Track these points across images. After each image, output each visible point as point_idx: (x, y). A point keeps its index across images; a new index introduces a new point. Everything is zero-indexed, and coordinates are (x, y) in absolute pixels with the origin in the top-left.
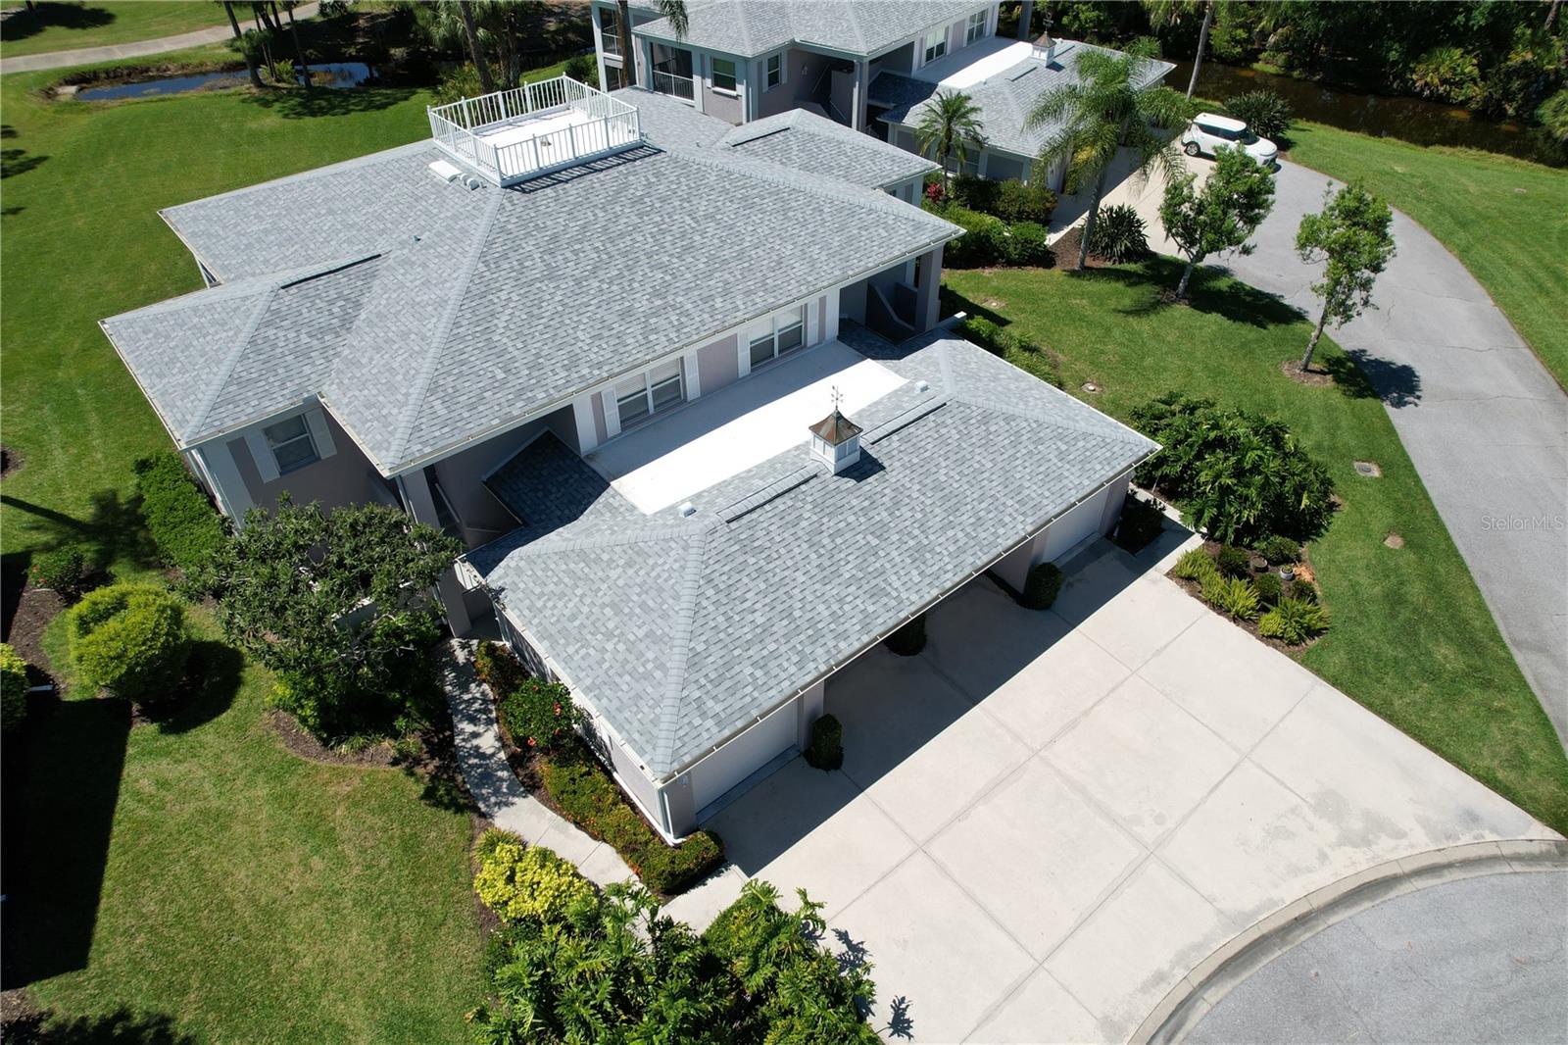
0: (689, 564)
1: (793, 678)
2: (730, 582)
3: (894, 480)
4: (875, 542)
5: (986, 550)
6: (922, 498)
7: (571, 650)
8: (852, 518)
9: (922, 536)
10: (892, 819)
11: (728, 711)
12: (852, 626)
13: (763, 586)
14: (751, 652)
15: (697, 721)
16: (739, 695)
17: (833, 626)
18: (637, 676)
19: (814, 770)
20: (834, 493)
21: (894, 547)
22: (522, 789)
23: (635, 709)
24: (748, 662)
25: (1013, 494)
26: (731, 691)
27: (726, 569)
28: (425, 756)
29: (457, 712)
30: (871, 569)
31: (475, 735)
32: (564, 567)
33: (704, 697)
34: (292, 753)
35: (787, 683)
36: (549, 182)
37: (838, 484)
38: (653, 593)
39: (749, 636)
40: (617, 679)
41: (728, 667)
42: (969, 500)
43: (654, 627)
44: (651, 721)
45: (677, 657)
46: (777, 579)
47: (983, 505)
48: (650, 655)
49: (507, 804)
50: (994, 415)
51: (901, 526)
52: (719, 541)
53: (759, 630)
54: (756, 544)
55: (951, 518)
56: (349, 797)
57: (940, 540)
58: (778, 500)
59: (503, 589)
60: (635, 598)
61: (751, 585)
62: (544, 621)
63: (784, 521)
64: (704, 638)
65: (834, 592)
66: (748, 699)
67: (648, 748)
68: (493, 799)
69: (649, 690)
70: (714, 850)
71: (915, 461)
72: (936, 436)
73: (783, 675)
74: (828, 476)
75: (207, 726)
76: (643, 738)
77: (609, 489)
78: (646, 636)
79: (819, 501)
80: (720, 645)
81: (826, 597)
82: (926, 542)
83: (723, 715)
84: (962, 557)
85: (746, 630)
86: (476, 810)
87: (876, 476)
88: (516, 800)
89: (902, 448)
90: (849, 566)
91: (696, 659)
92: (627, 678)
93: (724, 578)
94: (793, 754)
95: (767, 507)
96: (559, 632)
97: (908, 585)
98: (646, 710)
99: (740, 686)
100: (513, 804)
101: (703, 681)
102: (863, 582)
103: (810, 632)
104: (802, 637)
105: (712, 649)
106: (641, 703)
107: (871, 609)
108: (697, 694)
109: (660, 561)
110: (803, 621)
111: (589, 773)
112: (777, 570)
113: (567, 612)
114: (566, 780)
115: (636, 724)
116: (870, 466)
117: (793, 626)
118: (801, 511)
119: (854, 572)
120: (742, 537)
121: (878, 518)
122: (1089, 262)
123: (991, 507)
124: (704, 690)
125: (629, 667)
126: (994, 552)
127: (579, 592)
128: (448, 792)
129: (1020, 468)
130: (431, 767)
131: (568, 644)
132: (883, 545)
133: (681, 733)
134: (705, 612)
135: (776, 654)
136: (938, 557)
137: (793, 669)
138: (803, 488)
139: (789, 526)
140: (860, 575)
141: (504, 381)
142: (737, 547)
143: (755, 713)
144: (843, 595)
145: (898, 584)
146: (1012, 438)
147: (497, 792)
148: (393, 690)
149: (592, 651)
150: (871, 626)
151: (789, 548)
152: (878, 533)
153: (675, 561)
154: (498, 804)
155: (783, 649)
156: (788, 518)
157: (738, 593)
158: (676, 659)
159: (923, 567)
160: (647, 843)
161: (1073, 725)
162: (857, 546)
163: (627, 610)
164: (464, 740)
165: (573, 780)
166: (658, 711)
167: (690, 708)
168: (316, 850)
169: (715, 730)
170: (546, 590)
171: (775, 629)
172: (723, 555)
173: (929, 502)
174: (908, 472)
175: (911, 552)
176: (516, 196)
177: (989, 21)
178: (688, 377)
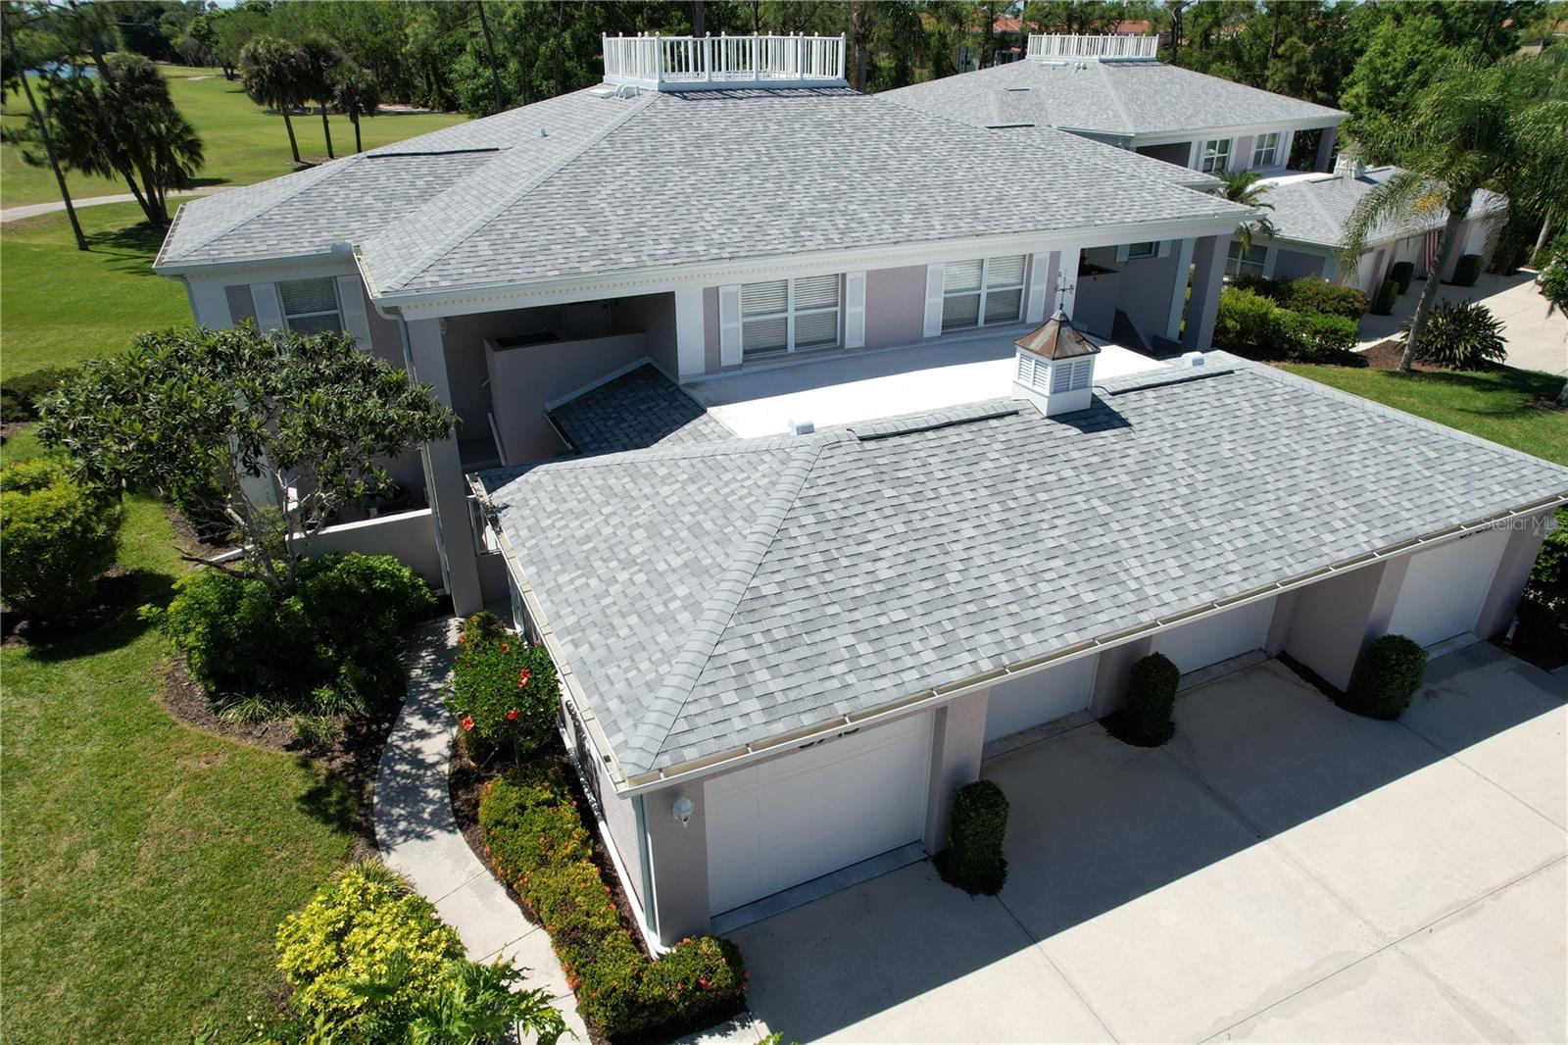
0: (784, 479)
1: (927, 670)
2: (845, 513)
3: (1145, 441)
4: (1104, 509)
5: (1301, 557)
6: (1191, 471)
7: (563, 579)
8: (1068, 473)
9: (1187, 518)
10: (1088, 1006)
11: (793, 695)
12: (1052, 616)
13: (900, 528)
14: (857, 615)
15: (729, 698)
16: (819, 673)
17: (1013, 608)
18: (648, 617)
19: (947, 887)
20: (1043, 438)
21: (1138, 522)
22: (452, 820)
23: (626, 663)
24: (850, 628)
25: (1346, 495)
26: (807, 665)
27: (843, 495)
28: (337, 747)
29: (413, 701)
30: (1093, 543)
31: (422, 735)
32: (600, 482)
33: (754, 664)
34: (166, 709)
35: (914, 674)
36: (720, 95)
37: (1050, 429)
38: (715, 513)
39: (859, 592)
40: (616, 621)
41: (810, 627)
42: (1269, 487)
43: (702, 554)
44: (647, 684)
45: (724, 596)
46: (926, 524)
47: (1296, 499)
48: (681, 591)
49: (420, 836)
50: (1312, 398)
51: (1154, 498)
52: (839, 458)
53: (878, 587)
54: (901, 474)
55: (1239, 504)
56: (196, 778)
57: (1220, 529)
58: (948, 431)
59: (506, 506)
60: (687, 518)
61: (880, 524)
62: (543, 543)
63: (954, 456)
64: (778, 577)
65: (1025, 561)
66: (835, 684)
67: (626, 724)
68: (402, 825)
69: (662, 638)
70: (723, 976)
71: (1181, 425)
72: (1217, 404)
73: (909, 661)
74: (1036, 417)
75: (86, 662)
76: (624, 708)
77: (704, 418)
78: (685, 565)
79: (1017, 443)
80: (805, 593)
81: (1009, 565)
82: (1194, 526)
83: (780, 698)
84: (1257, 559)
85: (856, 581)
86: (370, 834)
87: (1115, 431)
88: (436, 833)
89: (1160, 407)
90: (1056, 532)
91: (756, 604)
92: (633, 620)
93: (837, 506)
94: (915, 854)
95: (930, 435)
96: (557, 556)
97: (1159, 578)
98: (645, 666)
99: (826, 660)
100: (429, 838)
101: (758, 639)
102: (1078, 557)
103: (971, 608)
104: (956, 612)
105: (790, 596)
106: (641, 656)
107: (1088, 597)
108: (743, 655)
109: (740, 477)
110: (960, 588)
111: (551, 803)
112: (929, 513)
113: (580, 533)
114: (511, 805)
115: (621, 686)
116: (1106, 419)
117: (942, 592)
118: (985, 449)
119: (1064, 541)
120: (880, 461)
121: (1114, 481)
122: (1415, 366)
123: (1309, 504)
124: (756, 652)
125: (641, 605)
126: (1316, 563)
127: (606, 510)
128: (342, 800)
129: (1357, 465)
130: (337, 764)
131: (563, 571)
132: (1119, 515)
133: (693, 709)
134: (792, 543)
135: (903, 627)
136: (1214, 550)
137: (928, 656)
138: (994, 423)
139: (961, 462)
140: (1074, 547)
141: (584, 240)
142: (868, 471)
143: (841, 708)
144: (1039, 567)
145: (1138, 572)
146: (1342, 429)
147: (414, 816)
148: (327, 644)
149: (594, 582)
150: (1084, 623)
151: (957, 489)
152: (1111, 499)
153: (764, 476)
154: (406, 833)
155: (916, 622)
156: (961, 454)
157: (856, 530)
158: (719, 600)
159: (1187, 558)
160: (603, 934)
161: (1467, 909)
162: (1074, 508)
163: (668, 533)
164: (403, 738)
165: (523, 808)
166: (664, 669)
167: (722, 674)
168: (99, 841)
169: (758, 718)
170: (564, 507)
171: (908, 590)
172: (843, 477)
173: (1201, 477)
174: (1168, 436)
175: (1166, 534)
176: (673, 100)
177: (1280, 148)
178: (848, 310)
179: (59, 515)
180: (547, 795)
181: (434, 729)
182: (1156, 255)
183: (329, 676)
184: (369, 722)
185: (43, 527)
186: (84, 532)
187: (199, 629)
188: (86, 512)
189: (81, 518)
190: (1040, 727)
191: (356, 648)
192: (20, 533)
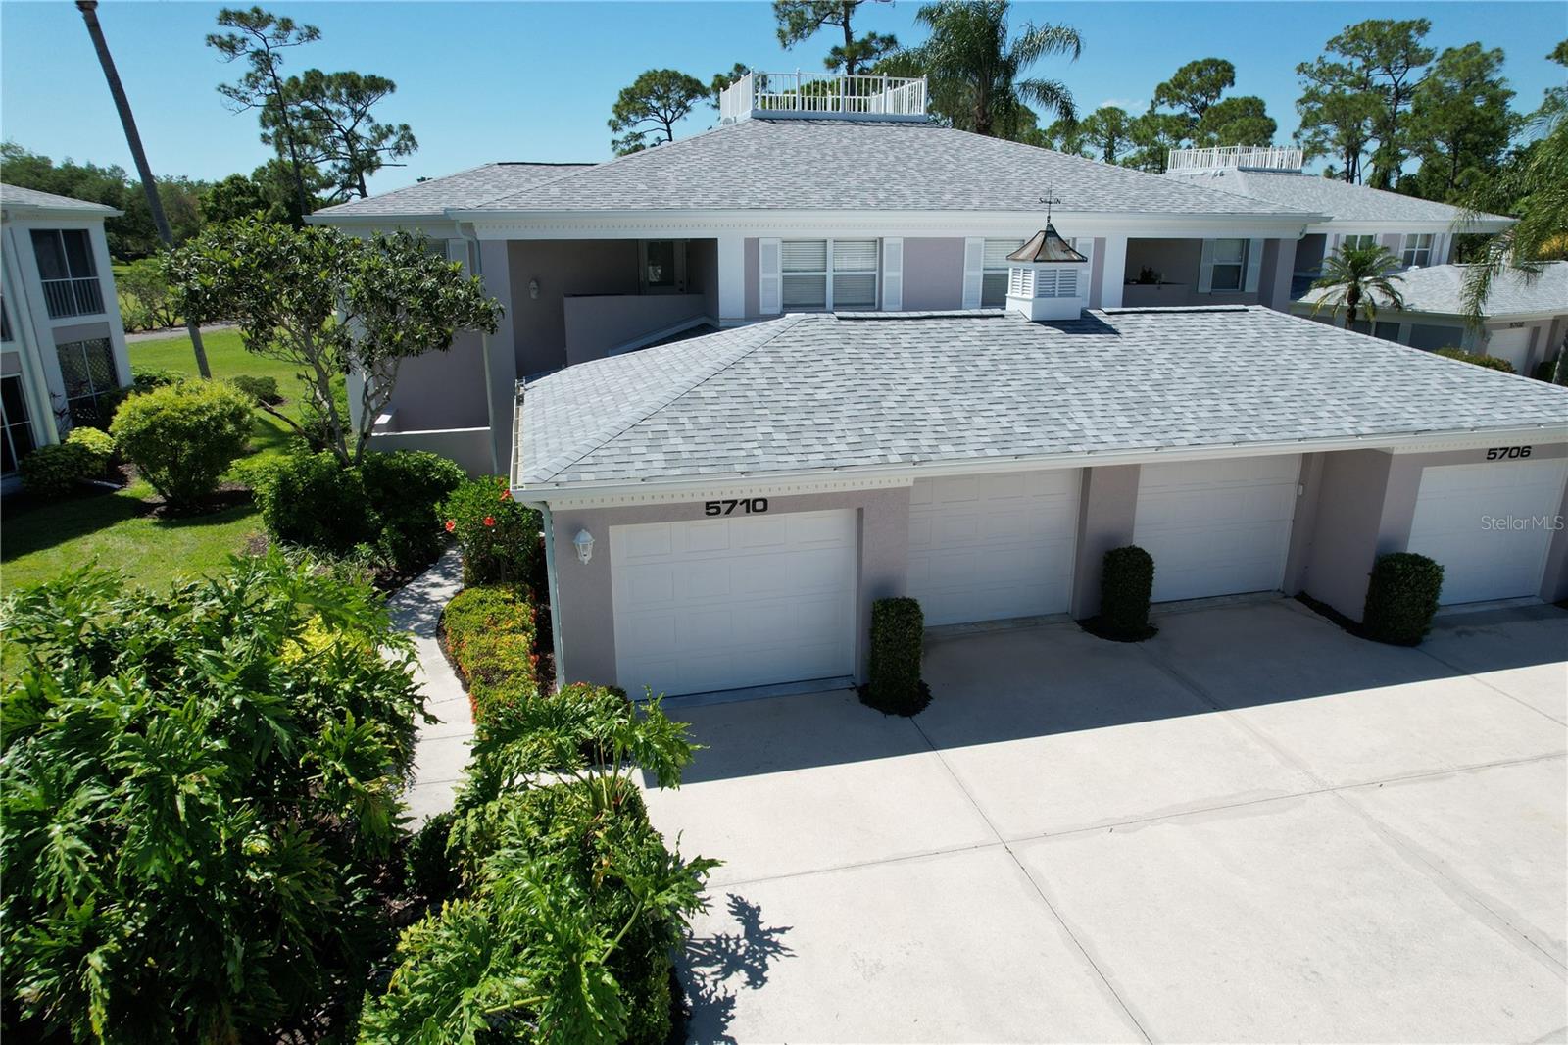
0: (756, 337)
1: (836, 455)
2: (803, 359)
3: (1130, 344)
6: (1170, 366)
8: (1038, 356)
12: (978, 436)
13: (850, 372)
14: (783, 417)
19: (864, 707)
20: (1022, 333)
22: (433, 630)
26: (720, 439)
27: (806, 348)
29: (439, 567)
31: (435, 585)
32: (613, 364)
35: (820, 456)
37: (1032, 328)
41: (735, 418)
43: (663, 380)
45: (665, 394)
46: (878, 372)
48: (634, 398)
52: (813, 327)
53: (812, 403)
54: (868, 342)
58: (928, 321)
59: (534, 387)
61: (832, 367)
63: (927, 336)
64: (720, 388)
66: (742, 453)
72: (1220, 328)
73: (819, 448)
74: (1022, 320)
79: (994, 334)
80: (741, 400)
81: (949, 403)
83: (686, 456)
87: (1102, 336)
88: (418, 638)
89: (1156, 326)
90: (1007, 389)
91: (691, 401)
93: (797, 354)
94: (841, 684)
95: (909, 322)
99: (740, 439)
103: (898, 424)
104: (881, 425)
105: (725, 400)
107: (1022, 430)
109: (723, 342)
110: (893, 412)
111: (509, 601)
112: (885, 366)
114: (474, 599)
116: (1094, 327)
117: (873, 412)
118: (959, 334)
120: (852, 332)
121: (1083, 364)
134: (743, 371)
135: (824, 428)
137: (841, 447)
138: (976, 320)
139: (931, 340)
142: (837, 337)
143: (739, 467)
144: (980, 407)
147: (402, 627)
149: (571, 406)
151: (919, 355)
152: (1076, 374)
155: (839, 427)
156: (934, 335)
157: (808, 369)
160: (509, 674)
162: (1033, 377)
164: (419, 586)
165: (483, 602)
170: (577, 380)
171: (840, 408)
172: (811, 338)
173: (1181, 371)
174: (1157, 342)
176: (761, 123)
177: (1436, 250)
178: (885, 274)
179: (200, 411)
180: (509, 596)
181: (447, 583)
182: (1243, 289)
183: (372, 538)
184: (396, 575)
185: (185, 416)
186: (216, 429)
187: (274, 481)
188: (222, 414)
189: (216, 416)
190: (1014, 620)
191: (401, 520)
192: (166, 418)
